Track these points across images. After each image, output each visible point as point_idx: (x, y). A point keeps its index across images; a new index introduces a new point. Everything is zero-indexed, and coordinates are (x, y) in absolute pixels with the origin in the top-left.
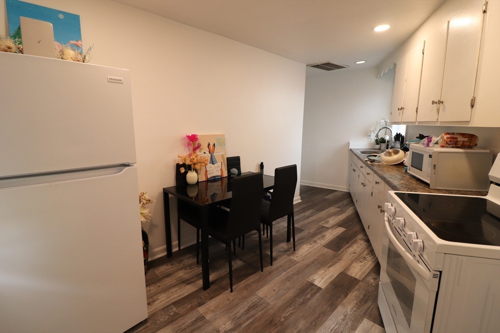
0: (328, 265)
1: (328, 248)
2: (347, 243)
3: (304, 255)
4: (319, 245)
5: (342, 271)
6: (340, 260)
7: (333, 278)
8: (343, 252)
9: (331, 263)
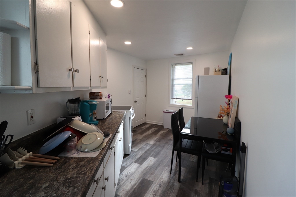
0: (148, 167)
1: (149, 181)
2: (135, 189)
3: (164, 172)
4: (156, 183)
5: (142, 165)
6: (142, 172)
7: (146, 161)
8: (139, 180)
9: (147, 169)
